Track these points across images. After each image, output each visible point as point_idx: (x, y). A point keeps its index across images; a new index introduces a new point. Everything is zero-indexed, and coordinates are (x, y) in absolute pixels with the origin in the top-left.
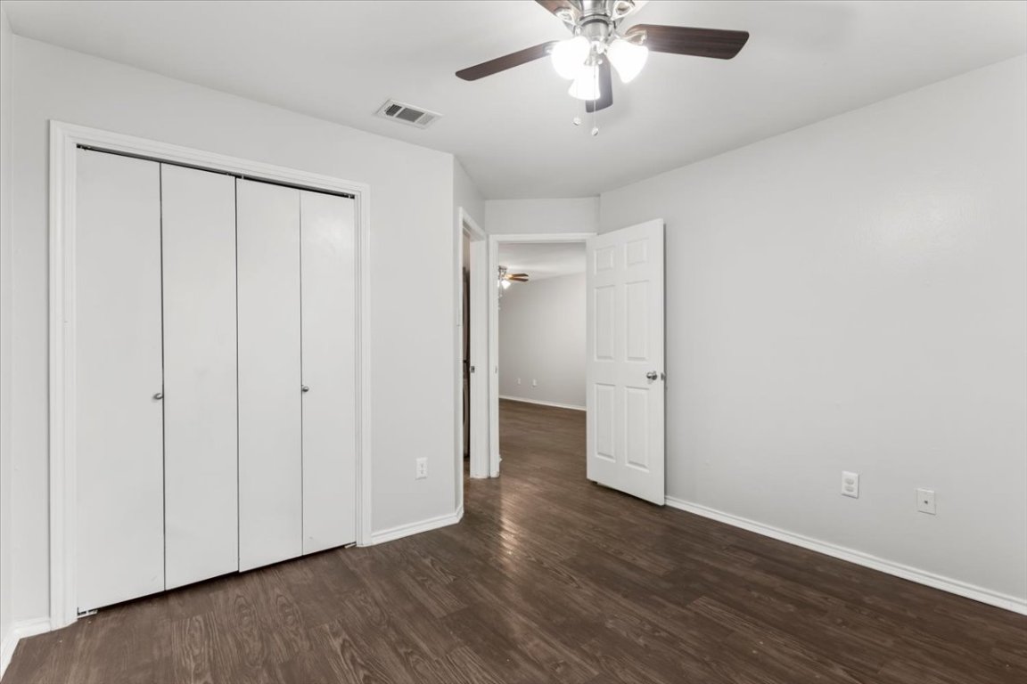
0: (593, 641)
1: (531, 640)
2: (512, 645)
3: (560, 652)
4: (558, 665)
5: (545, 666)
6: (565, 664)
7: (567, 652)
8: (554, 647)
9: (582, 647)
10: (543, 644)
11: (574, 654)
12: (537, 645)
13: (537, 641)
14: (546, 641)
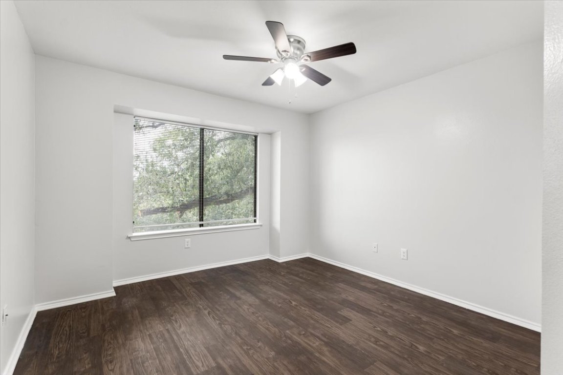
0: (285, 345)
1: (317, 346)
2: (327, 344)
3: (302, 340)
4: (303, 334)
5: (309, 334)
6: (300, 335)
7: (299, 340)
8: (306, 342)
9: (291, 342)
10: (311, 344)
11: (295, 338)
12: (314, 343)
13: (314, 345)
14: (309, 345)
